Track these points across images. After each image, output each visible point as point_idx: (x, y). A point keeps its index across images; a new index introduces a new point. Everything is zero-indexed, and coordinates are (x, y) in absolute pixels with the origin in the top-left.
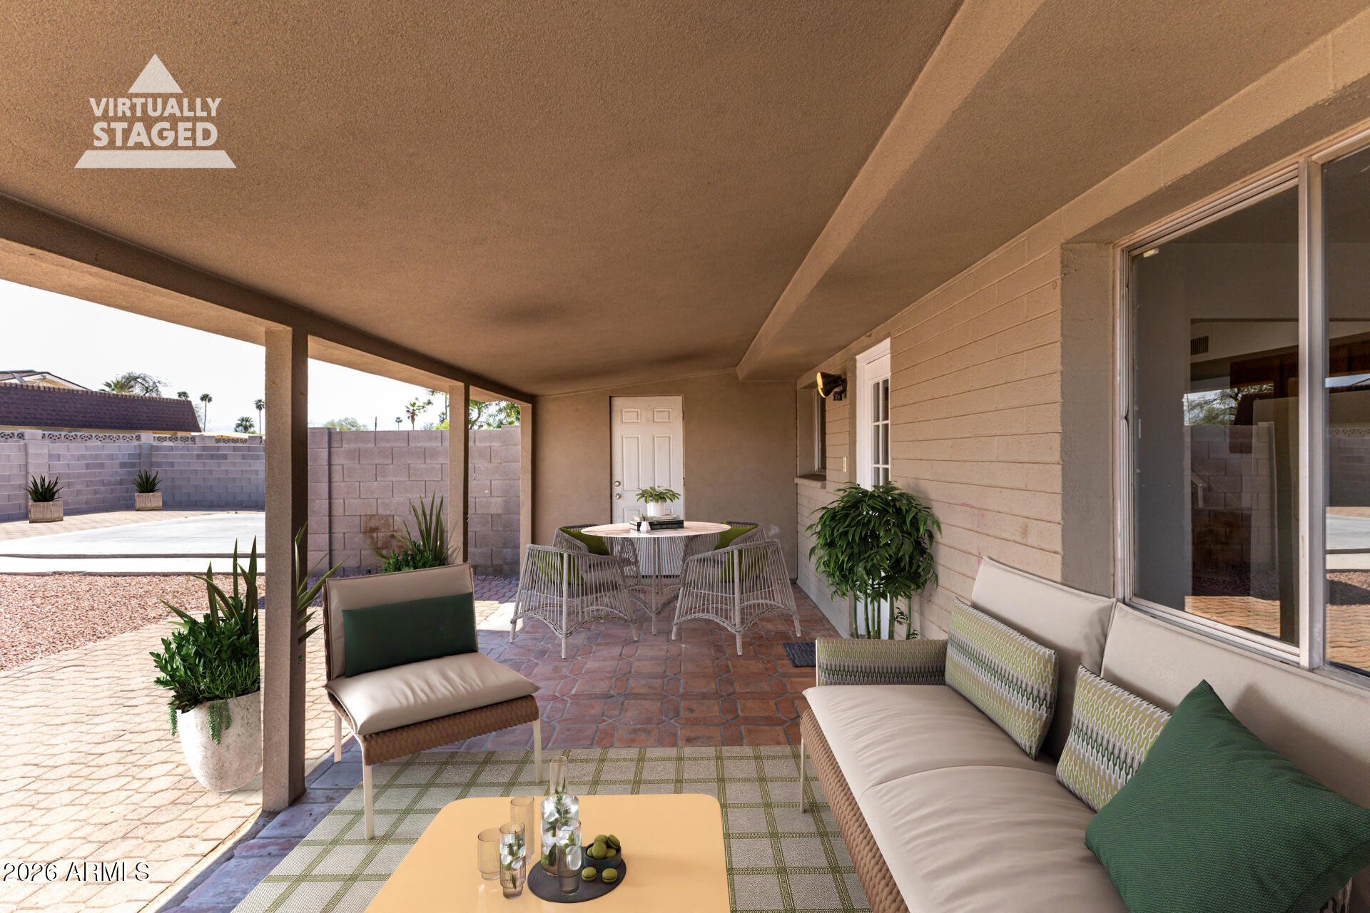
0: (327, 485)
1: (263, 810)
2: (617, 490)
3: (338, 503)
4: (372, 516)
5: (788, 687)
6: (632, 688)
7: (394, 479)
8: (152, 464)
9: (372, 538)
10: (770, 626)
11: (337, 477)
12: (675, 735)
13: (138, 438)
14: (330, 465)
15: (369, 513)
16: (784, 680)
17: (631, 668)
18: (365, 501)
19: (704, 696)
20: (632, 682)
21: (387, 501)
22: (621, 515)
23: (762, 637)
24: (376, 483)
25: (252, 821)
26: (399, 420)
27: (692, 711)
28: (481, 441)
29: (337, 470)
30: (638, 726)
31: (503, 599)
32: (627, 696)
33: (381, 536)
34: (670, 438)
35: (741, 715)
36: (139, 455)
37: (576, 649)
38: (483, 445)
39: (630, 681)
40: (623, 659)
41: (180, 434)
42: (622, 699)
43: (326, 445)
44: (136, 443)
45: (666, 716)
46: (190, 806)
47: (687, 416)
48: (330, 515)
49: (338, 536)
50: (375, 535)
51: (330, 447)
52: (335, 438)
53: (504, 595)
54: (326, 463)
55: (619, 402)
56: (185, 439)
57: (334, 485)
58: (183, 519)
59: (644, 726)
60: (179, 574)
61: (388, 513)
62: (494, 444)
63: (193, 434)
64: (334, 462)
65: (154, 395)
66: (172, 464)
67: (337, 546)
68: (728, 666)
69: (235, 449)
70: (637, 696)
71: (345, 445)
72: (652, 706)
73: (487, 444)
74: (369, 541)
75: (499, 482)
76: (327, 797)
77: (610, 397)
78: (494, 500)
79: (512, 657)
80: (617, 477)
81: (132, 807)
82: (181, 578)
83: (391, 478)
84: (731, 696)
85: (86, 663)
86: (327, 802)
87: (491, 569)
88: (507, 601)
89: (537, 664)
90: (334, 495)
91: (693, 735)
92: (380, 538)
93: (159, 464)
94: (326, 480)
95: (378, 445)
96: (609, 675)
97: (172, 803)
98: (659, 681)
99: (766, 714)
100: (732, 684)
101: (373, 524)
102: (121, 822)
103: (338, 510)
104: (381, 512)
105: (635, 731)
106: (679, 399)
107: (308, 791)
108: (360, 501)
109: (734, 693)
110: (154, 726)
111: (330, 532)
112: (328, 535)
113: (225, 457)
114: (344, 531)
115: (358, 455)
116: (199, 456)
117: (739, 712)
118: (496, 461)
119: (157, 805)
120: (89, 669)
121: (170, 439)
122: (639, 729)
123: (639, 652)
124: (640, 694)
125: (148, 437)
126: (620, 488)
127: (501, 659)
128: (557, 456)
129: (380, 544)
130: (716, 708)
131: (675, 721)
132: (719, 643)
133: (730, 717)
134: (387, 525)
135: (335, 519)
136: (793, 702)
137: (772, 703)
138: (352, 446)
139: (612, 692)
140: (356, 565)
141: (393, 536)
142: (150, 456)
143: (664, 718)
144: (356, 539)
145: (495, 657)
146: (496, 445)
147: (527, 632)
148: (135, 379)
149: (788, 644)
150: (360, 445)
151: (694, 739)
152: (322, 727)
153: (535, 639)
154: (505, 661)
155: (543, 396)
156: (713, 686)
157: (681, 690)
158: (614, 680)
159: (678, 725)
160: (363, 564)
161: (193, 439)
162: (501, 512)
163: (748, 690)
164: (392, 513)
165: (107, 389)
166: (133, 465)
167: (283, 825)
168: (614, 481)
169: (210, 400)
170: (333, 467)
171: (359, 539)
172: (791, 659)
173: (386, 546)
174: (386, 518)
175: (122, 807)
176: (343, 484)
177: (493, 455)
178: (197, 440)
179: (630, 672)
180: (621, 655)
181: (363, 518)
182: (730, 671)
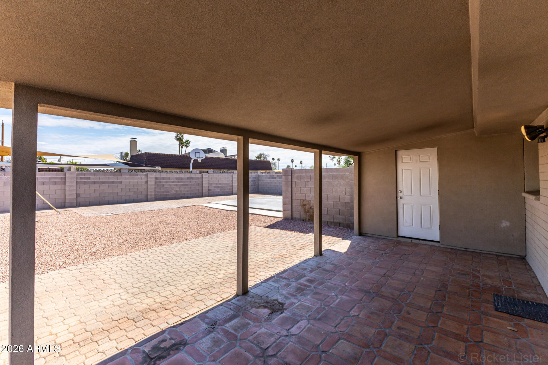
0: (291, 188)
1: (237, 294)
2: (400, 195)
3: (294, 194)
4: (304, 200)
5: (483, 322)
6: (382, 292)
7: (311, 187)
8: (259, 180)
9: (304, 208)
10: (489, 281)
11: (294, 186)
12: (392, 323)
13: (257, 172)
14: (292, 181)
15: (303, 199)
16: (482, 316)
17: (387, 282)
18: (302, 194)
19: (420, 308)
20: (383, 289)
21: (309, 195)
22: (402, 206)
23: (480, 286)
24: (305, 188)
25: (233, 296)
26: (335, 165)
27: (409, 314)
28: (341, 172)
29: (294, 182)
30: (376, 311)
31: (345, 238)
32: (377, 295)
33: (307, 207)
34: (429, 169)
35: (439, 326)
36: (256, 178)
37: (364, 266)
38: (342, 174)
39: (383, 288)
40: (385, 276)
41: (268, 171)
42: (374, 295)
43: (291, 175)
44: (256, 174)
45: (393, 311)
46: (223, 285)
47: (439, 158)
48: (292, 199)
49: (294, 206)
50: (305, 207)
51: (292, 175)
52: (293, 172)
53: (346, 236)
54: (290, 180)
55: (400, 153)
56: (268, 173)
57: (293, 188)
58: (263, 197)
59: (378, 312)
60: (255, 214)
61: (309, 199)
62: (347, 173)
63: (271, 171)
64: (293, 180)
65: (266, 160)
66: (263, 180)
67: (294, 210)
68: (445, 297)
69: (278, 176)
70: (382, 297)
71: (296, 174)
72: (388, 304)
73: (344, 173)
74: (303, 209)
75: (349, 189)
76: (253, 296)
77: (396, 151)
78: (346, 196)
79: (336, 263)
80: (400, 188)
81: (212, 281)
82: (255, 215)
83: (310, 187)
84: (438, 314)
85: (224, 237)
86: (252, 298)
87: (345, 225)
88: (346, 239)
89: (344, 269)
90: (293, 192)
91: (403, 326)
92: (307, 208)
93: (260, 180)
94: (291, 186)
95: (306, 174)
96: (373, 282)
97: (220, 283)
98: (398, 293)
99: (458, 332)
100: (443, 307)
101: (305, 203)
102: (208, 284)
103: (294, 198)
104: (307, 199)
105: (372, 313)
106: (436, 149)
107: (249, 292)
108: (300, 194)
109: (441, 312)
110: (228, 258)
111: (292, 205)
112: (291, 206)
113: (275, 178)
114: (296, 205)
115: (300, 178)
116: (269, 178)
117: (439, 324)
118: (347, 180)
119: (217, 282)
120: (224, 239)
121: (264, 173)
122: (375, 313)
123: (395, 275)
124: (384, 296)
125: (259, 172)
126: (402, 193)
127: (332, 263)
128: (369, 179)
129: (306, 211)
130: (425, 317)
131: (397, 316)
132: (446, 283)
133: (431, 325)
134: (309, 204)
135: (293, 200)
136: (482, 331)
137: (466, 327)
138: (298, 175)
139: (371, 291)
140: (299, 217)
141: (311, 208)
142: (258, 178)
143: (391, 312)
144: (299, 208)
145: (329, 261)
146: (347, 174)
147: (347, 254)
148: (261, 155)
149: (497, 295)
150: (301, 174)
151: (402, 329)
152: (264, 272)
153: (349, 258)
154: (333, 264)
155: (362, 152)
156: (429, 305)
157: (408, 301)
158: (375, 285)
159: (397, 318)
160: (301, 217)
161: (270, 172)
162: (349, 202)
163: (452, 314)
164: (311, 199)
165: (256, 158)
166: (254, 181)
167: (238, 300)
168: (398, 190)
169: (280, 160)
170: (293, 182)
171: (300, 208)
172: (495, 305)
173: (308, 212)
174: (309, 201)
175: (211, 280)
176: (295, 188)
177: (346, 178)
178: (271, 173)
179: (385, 284)
180: (385, 274)
181: (301, 200)
182: (444, 300)
